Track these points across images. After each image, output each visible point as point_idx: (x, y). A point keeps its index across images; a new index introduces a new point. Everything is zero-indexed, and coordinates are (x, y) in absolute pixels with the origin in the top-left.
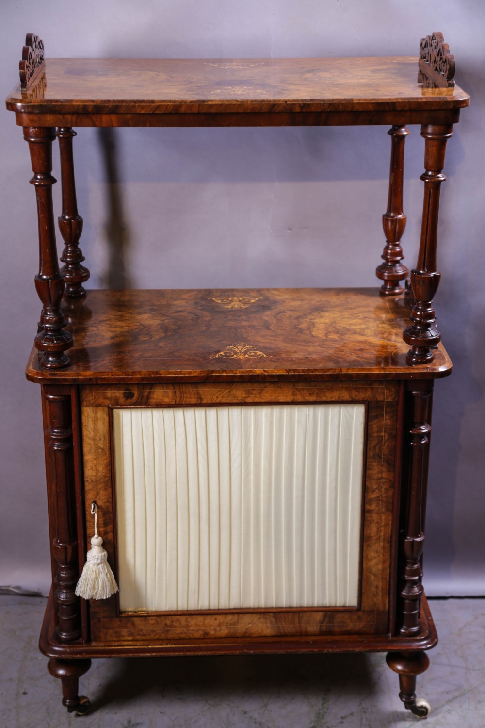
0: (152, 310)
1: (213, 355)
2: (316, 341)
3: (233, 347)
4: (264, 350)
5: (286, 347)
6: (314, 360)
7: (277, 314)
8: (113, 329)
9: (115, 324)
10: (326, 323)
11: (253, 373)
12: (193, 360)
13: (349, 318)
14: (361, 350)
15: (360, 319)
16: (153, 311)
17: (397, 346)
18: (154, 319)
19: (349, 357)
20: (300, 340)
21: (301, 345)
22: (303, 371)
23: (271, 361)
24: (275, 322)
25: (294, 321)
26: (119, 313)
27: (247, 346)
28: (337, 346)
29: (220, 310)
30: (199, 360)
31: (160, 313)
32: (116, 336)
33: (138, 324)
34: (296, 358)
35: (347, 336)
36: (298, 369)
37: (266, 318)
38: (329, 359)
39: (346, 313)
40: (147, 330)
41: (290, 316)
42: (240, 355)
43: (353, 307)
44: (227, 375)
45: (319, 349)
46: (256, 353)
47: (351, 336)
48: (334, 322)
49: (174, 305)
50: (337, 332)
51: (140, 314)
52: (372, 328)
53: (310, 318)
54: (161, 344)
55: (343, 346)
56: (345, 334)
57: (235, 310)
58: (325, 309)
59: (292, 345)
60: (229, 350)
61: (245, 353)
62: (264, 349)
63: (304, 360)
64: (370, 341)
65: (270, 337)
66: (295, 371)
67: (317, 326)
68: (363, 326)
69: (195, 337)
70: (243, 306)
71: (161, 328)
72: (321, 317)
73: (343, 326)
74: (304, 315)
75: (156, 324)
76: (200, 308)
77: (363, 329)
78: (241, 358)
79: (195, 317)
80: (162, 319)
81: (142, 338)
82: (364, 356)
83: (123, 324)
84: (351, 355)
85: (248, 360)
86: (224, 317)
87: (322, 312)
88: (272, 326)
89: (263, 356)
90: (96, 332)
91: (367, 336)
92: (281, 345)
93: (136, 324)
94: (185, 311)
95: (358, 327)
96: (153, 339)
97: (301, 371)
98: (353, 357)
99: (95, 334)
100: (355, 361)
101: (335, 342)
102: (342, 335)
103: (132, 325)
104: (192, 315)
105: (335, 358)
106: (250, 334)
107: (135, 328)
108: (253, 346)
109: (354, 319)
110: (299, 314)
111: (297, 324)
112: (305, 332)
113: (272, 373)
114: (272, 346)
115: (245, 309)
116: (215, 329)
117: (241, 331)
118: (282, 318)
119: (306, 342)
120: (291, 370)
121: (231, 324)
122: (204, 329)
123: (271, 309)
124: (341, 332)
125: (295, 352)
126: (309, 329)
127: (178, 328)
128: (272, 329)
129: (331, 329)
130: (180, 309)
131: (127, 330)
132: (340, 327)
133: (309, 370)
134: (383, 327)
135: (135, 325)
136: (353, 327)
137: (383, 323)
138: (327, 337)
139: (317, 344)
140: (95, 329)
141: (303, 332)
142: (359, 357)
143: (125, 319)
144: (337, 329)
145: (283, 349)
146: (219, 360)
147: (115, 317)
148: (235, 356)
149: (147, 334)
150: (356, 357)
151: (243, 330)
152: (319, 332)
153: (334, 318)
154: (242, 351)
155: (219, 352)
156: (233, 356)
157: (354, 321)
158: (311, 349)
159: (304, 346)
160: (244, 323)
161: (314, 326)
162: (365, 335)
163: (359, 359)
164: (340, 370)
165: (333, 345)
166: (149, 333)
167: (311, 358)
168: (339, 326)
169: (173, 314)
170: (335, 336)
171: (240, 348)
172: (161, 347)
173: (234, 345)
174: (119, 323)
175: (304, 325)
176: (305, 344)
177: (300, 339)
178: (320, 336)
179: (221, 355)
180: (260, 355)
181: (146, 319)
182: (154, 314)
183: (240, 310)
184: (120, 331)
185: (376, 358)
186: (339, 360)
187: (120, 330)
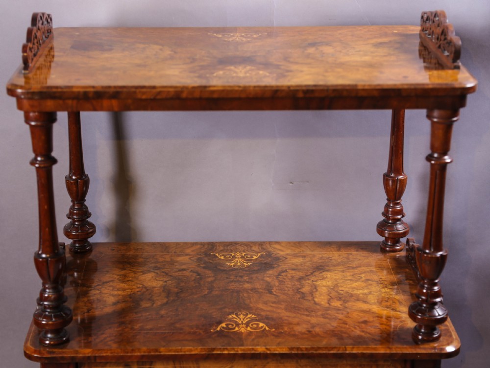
0: (156, 268)
1: (214, 327)
2: (318, 310)
3: (234, 316)
4: (267, 321)
5: (289, 317)
6: (318, 335)
7: (279, 275)
8: (116, 293)
9: (118, 287)
10: (328, 287)
11: (255, 351)
12: (194, 333)
13: (351, 280)
14: (365, 322)
15: (363, 281)
16: (156, 270)
17: (401, 317)
18: (157, 280)
19: (353, 331)
20: (303, 309)
21: (304, 315)
22: (306, 349)
23: (273, 335)
24: (277, 284)
25: (296, 283)
26: (123, 272)
27: (249, 316)
28: (340, 316)
29: (222, 268)
30: (200, 334)
31: (163, 272)
32: (118, 302)
33: (141, 286)
34: (299, 332)
35: (349, 304)
36: (301, 347)
37: (268, 279)
38: (333, 333)
39: (348, 274)
40: (149, 294)
41: (293, 277)
42: (242, 327)
43: (355, 266)
44: (229, 354)
45: (322, 320)
46: (258, 325)
47: (354, 304)
48: (336, 286)
49: (177, 262)
50: (340, 298)
51: (144, 273)
52: (375, 293)
53: (312, 279)
54: (163, 312)
55: (346, 317)
56: (348, 301)
57: (237, 269)
58: (328, 268)
59: (295, 315)
60: (231, 321)
61: (247, 324)
62: (266, 319)
63: (306, 334)
64: (374, 310)
65: (273, 303)
66: (298, 349)
67: (319, 290)
68: (366, 291)
69: (197, 304)
70: (245, 264)
71: (163, 291)
72: (323, 279)
73: (345, 290)
74: (307, 276)
75: (159, 285)
76: (203, 266)
77: (366, 294)
78: (243, 331)
79: (198, 277)
80: (165, 279)
81: (145, 304)
82: (368, 331)
83: (126, 286)
84: (355, 328)
85: (250, 333)
86: (227, 278)
87: (323, 272)
88: (275, 289)
89: (265, 328)
90: (99, 296)
91: (371, 304)
92: (284, 314)
93: (139, 286)
94: (188, 270)
95: (361, 291)
96: (155, 305)
97: (304, 349)
98: (358, 332)
99: (97, 299)
100: (360, 337)
101: (339, 312)
102: (345, 302)
103: (135, 287)
104: (195, 274)
105: (339, 333)
106: (252, 299)
107: (138, 291)
108: (255, 315)
109: (356, 281)
110: (301, 274)
111: (299, 287)
112: (307, 298)
113: (274, 351)
114: (275, 316)
115: (248, 267)
116: (217, 292)
117: (243, 295)
118: (284, 279)
119: (310, 311)
120: (294, 348)
121: (233, 286)
122: (206, 293)
123: (274, 268)
124: (343, 299)
125: (298, 324)
126: (311, 293)
127: (180, 291)
128: (275, 293)
129: (333, 294)
130: (183, 267)
131: (129, 293)
132: (342, 292)
133: (312, 348)
134: (386, 292)
135: (138, 288)
136: (356, 292)
137: (386, 287)
138: (330, 305)
139: (320, 313)
140: (98, 292)
141: (305, 298)
142: (363, 331)
143: (128, 279)
144: (340, 294)
145: (286, 320)
146: (221, 334)
147: (118, 277)
148: (237, 329)
149: (149, 299)
150: (360, 331)
151: (245, 295)
152: (321, 299)
153: (336, 280)
154: (244, 322)
155: (220, 322)
156: (234, 328)
157: (357, 284)
158: (314, 320)
159: (307, 316)
160: (247, 286)
161: (317, 291)
162: (368, 303)
163: (363, 334)
164: (344, 349)
165: (336, 315)
166: (151, 297)
167: (314, 333)
168: (342, 290)
169: (177, 274)
170: (337, 304)
171: (242, 318)
172: (162, 317)
173: (236, 315)
174: (122, 285)
175: (306, 289)
176: (308, 313)
177: (302, 307)
178: (322, 303)
179: (223, 327)
180: (262, 327)
181: (149, 280)
182: (157, 274)
183: (242, 269)
184: (123, 296)
185: (381, 333)
186: (344, 335)
187: (123, 294)
